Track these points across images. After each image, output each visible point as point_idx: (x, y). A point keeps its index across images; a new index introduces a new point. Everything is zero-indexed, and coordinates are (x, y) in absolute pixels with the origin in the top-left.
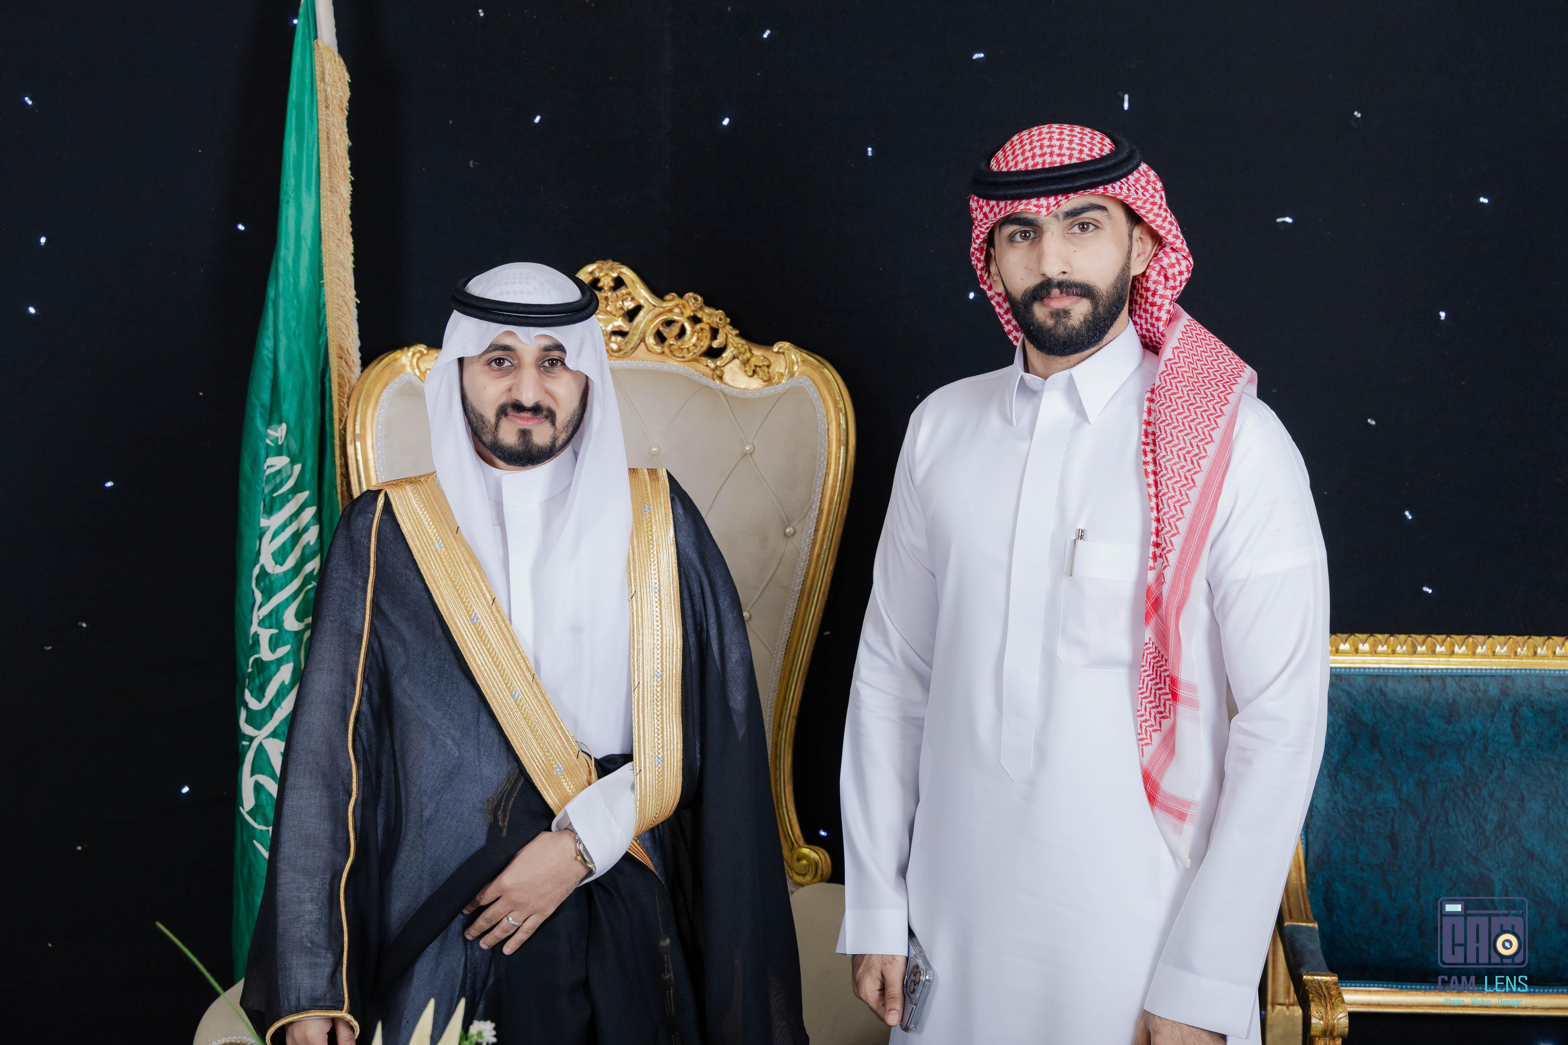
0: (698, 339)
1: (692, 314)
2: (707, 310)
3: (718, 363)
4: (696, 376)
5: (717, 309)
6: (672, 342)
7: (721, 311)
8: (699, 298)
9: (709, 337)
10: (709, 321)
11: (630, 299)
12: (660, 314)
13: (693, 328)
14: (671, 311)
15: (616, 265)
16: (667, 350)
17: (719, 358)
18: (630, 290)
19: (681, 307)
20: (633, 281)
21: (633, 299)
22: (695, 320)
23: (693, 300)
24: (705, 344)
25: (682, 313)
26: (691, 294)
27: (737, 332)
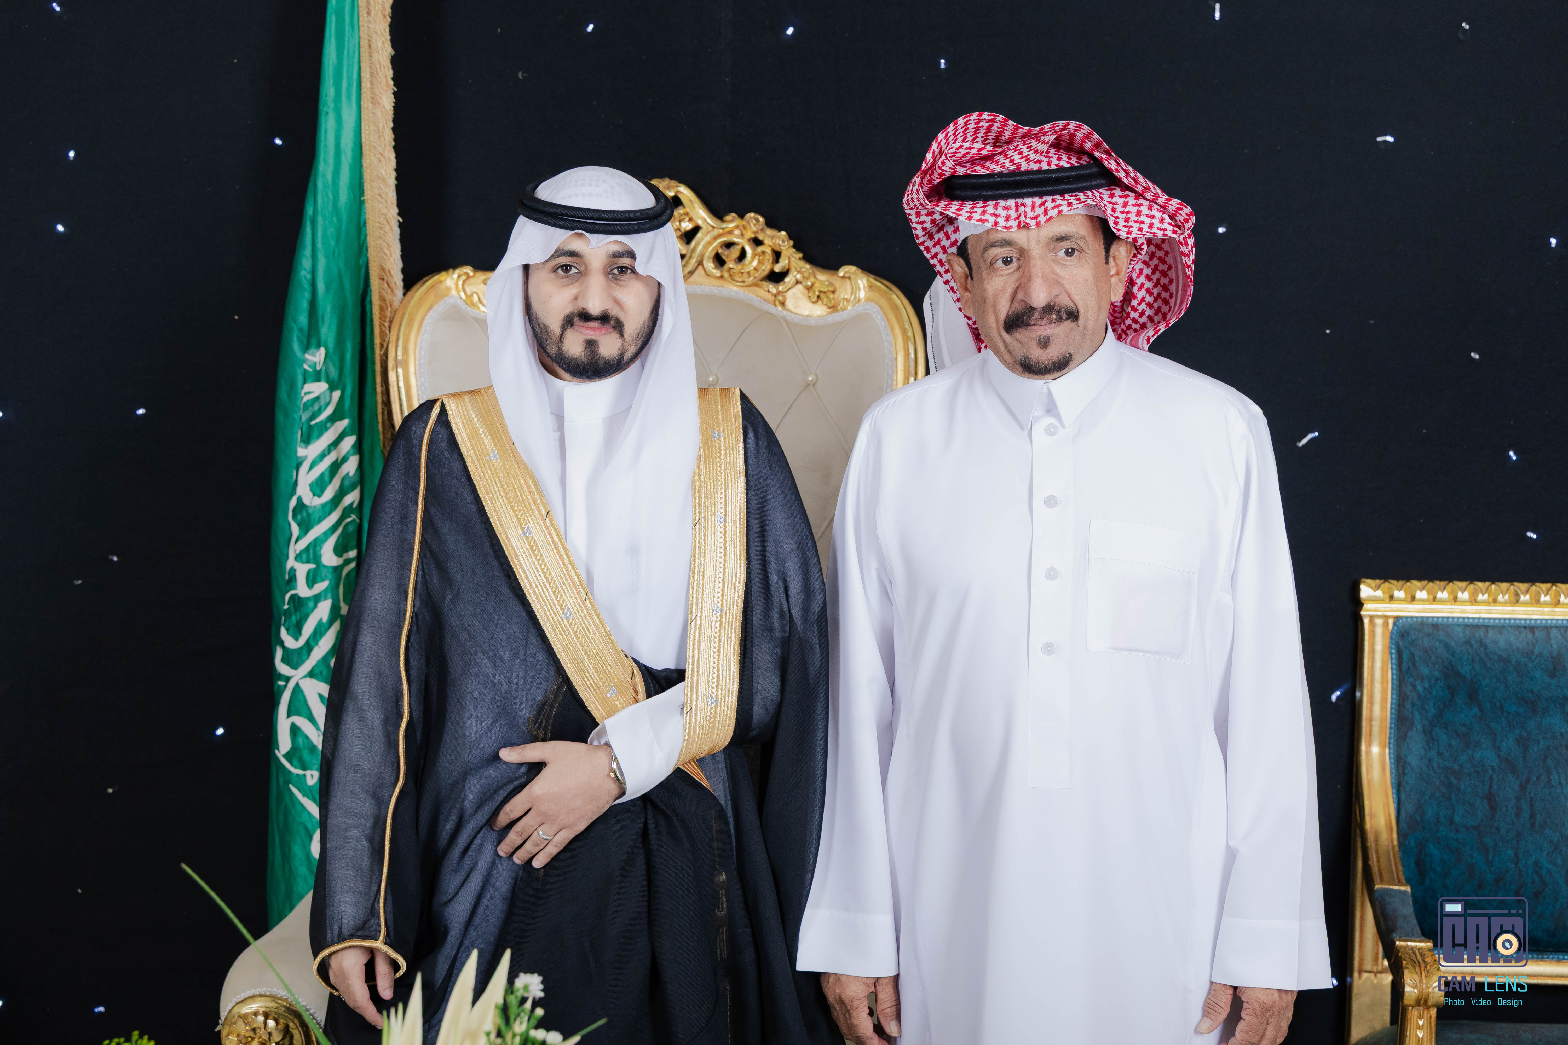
0: (760, 262)
1: (753, 236)
2: (770, 232)
3: (780, 288)
4: (757, 302)
5: (780, 231)
6: (731, 266)
7: (784, 233)
8: (761, 219)
9: (771, 261)
10: (771, 244)
11: (687, 219)
12: (720, 236)
13: (754, 250)
14: (730, 232)
15: (674, 183)
16: (726, 275)
17: (782, 283)
18: (688, 210)
19: (742, 228)
20: (691, 201)
21: (690, 220)
22: (757, 242)
23: (754, 221)
24: (766, 268)
25: (742, 235)
26: (752, 215)
27: (801, 255)
